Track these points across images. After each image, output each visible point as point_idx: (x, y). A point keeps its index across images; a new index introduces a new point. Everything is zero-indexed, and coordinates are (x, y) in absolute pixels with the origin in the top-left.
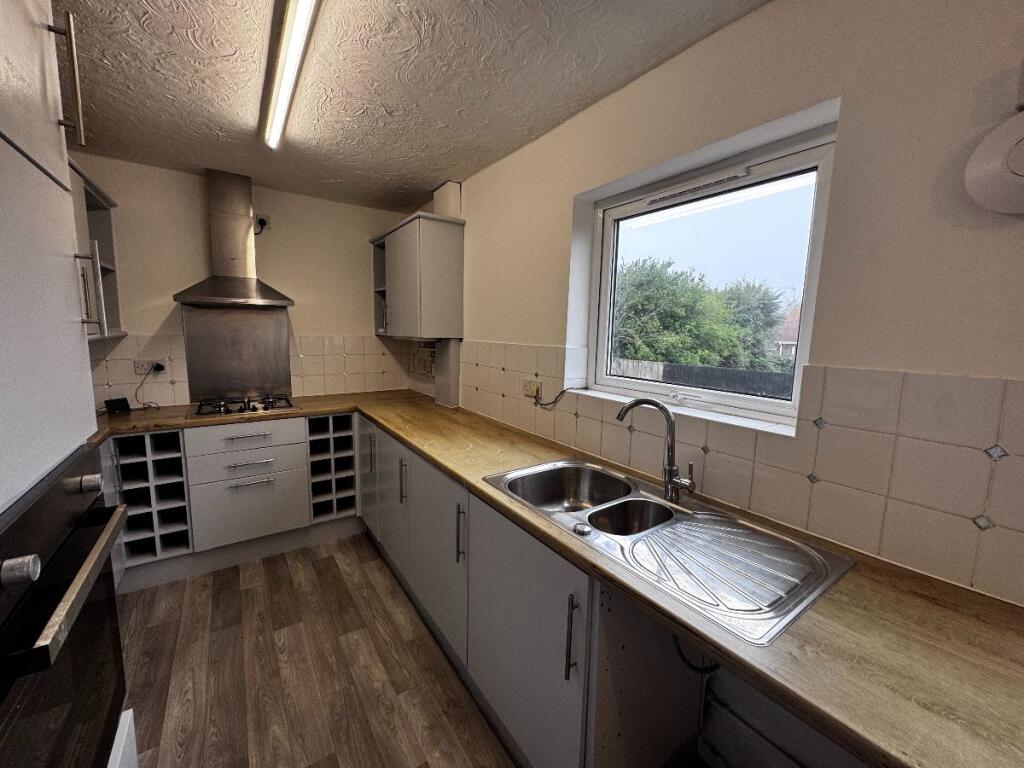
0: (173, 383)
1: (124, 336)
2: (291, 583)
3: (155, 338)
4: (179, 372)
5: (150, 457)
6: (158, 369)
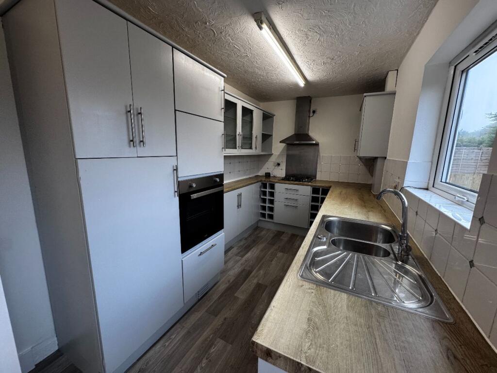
0: (282, 169)
1: (272, 154)
2: (293, 243)
3: (279, 155)
4: (283, 166)
5: (268, 190)
6: (279, 164)
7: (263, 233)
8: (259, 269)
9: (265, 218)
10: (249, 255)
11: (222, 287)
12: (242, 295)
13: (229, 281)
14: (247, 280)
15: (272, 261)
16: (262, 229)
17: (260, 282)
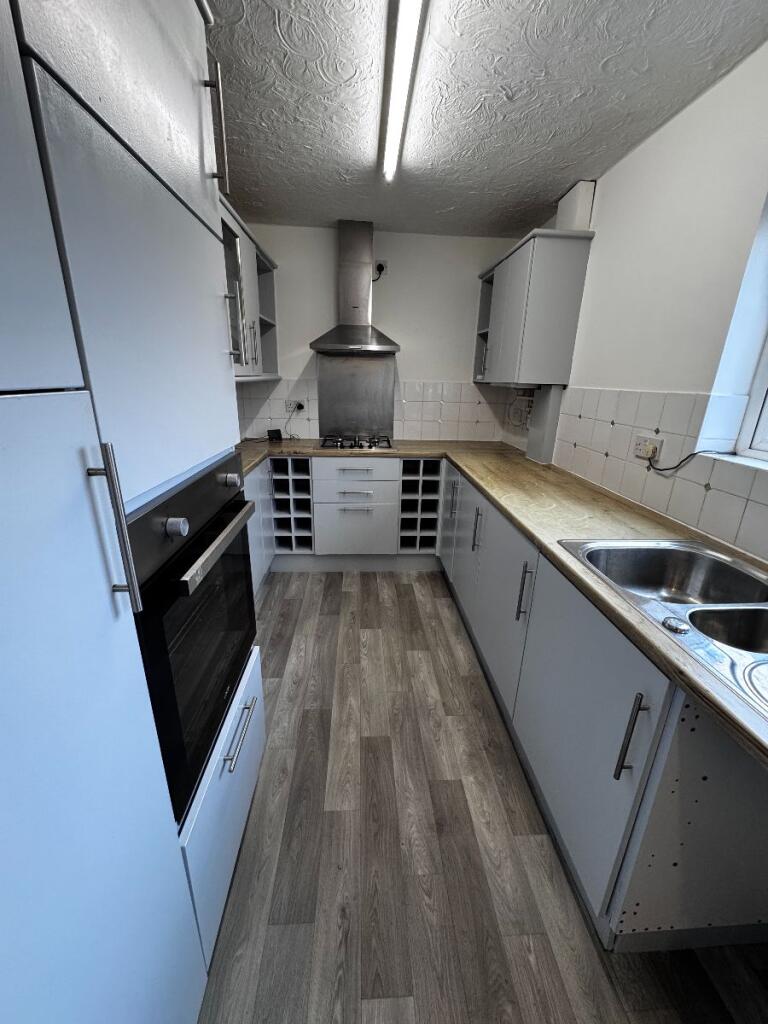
0: (309, 420)
1: (280, 379)
2: (378, 597)
4: (312, 411)
5: (291, 476)
6: (300, 407)
7: (294, 588)
8: (343, 698)
9: (291, 547)
10: (293, 663)
11: (277, 802)
12: (343, 800)
13: (284, 771)
14: (332, 745)
15: (359, 662)
16: (286, 578)
17: (366, 734)
